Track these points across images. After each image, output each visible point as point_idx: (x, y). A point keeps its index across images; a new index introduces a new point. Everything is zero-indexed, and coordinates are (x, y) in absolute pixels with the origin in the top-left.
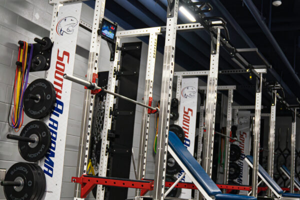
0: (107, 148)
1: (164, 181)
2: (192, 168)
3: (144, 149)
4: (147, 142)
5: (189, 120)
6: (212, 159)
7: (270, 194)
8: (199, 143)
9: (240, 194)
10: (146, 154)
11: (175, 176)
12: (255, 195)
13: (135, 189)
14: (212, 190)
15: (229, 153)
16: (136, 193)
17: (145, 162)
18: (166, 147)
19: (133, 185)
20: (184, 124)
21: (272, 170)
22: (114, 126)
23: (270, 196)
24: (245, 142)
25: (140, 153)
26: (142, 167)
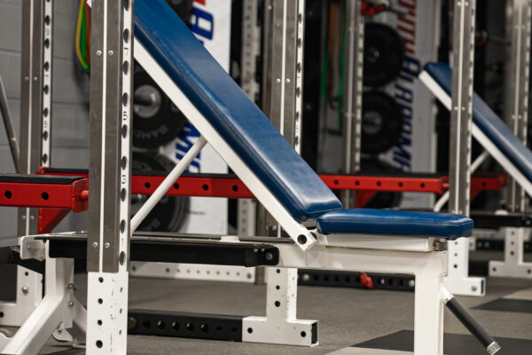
1: (125, 172)
2: (230, 119)
3: (38, 55)
4: (48, 27)
6: (299, 84)
7: (518, 201)
8: (246, 23)
9: (405, 204)
10: (48, 73)
11: (162, 151)
12: (462, 207)
13: (16, 209)
14: (305, 199)
15: (360, 58)
16: (21, 223)
17: (47, 104)
18: (127, 45)
19: (8, 194)
21: (521, 113)
23: (518, 210)
24: (418, 11)
25: (25, 72)
26: (38, 124)
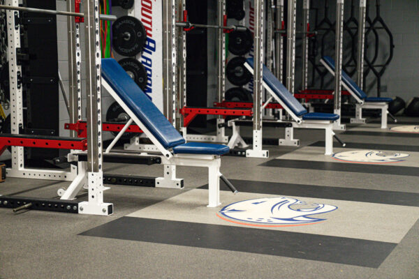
0: (19, 77)
5: (151, 8)
20: (143, 15)
22: (26, 41)
